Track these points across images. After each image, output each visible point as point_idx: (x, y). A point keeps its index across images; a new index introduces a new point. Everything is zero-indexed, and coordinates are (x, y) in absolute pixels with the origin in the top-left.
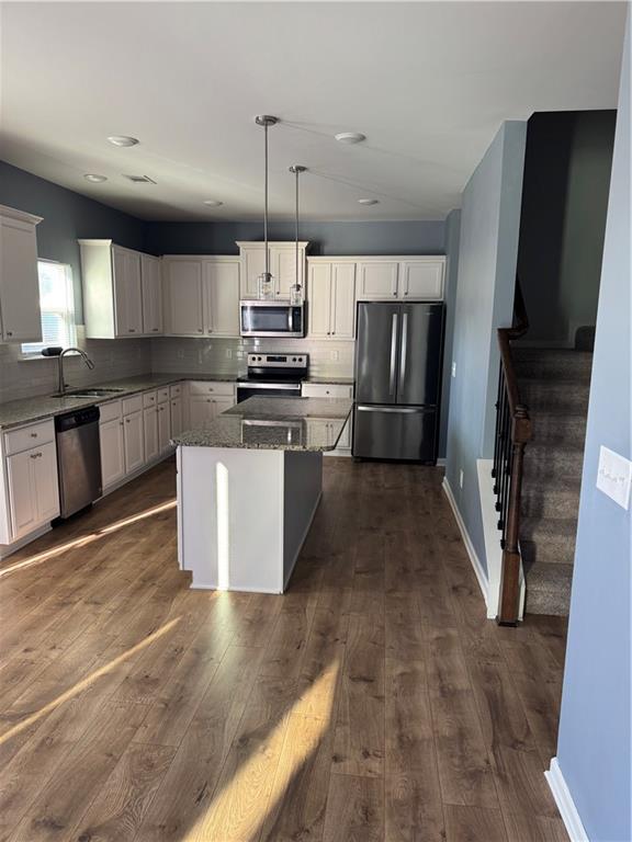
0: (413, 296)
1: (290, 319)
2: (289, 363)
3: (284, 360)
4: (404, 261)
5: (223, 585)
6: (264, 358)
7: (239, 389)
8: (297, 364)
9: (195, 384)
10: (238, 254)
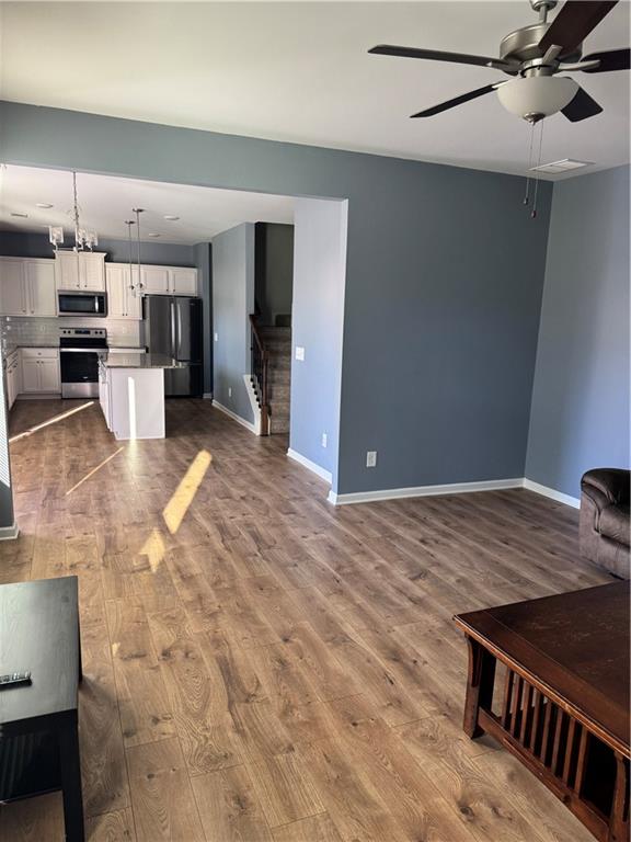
0: (178, 292)
1: (97, 305)
2: (92, 335)
3: (88, 332)
4: (171, 270)
5: (133, 438)
6: (73, 332)
7: (61, 353)
8: (98, 336)
9: (25, 350)
10: (54, 258)
